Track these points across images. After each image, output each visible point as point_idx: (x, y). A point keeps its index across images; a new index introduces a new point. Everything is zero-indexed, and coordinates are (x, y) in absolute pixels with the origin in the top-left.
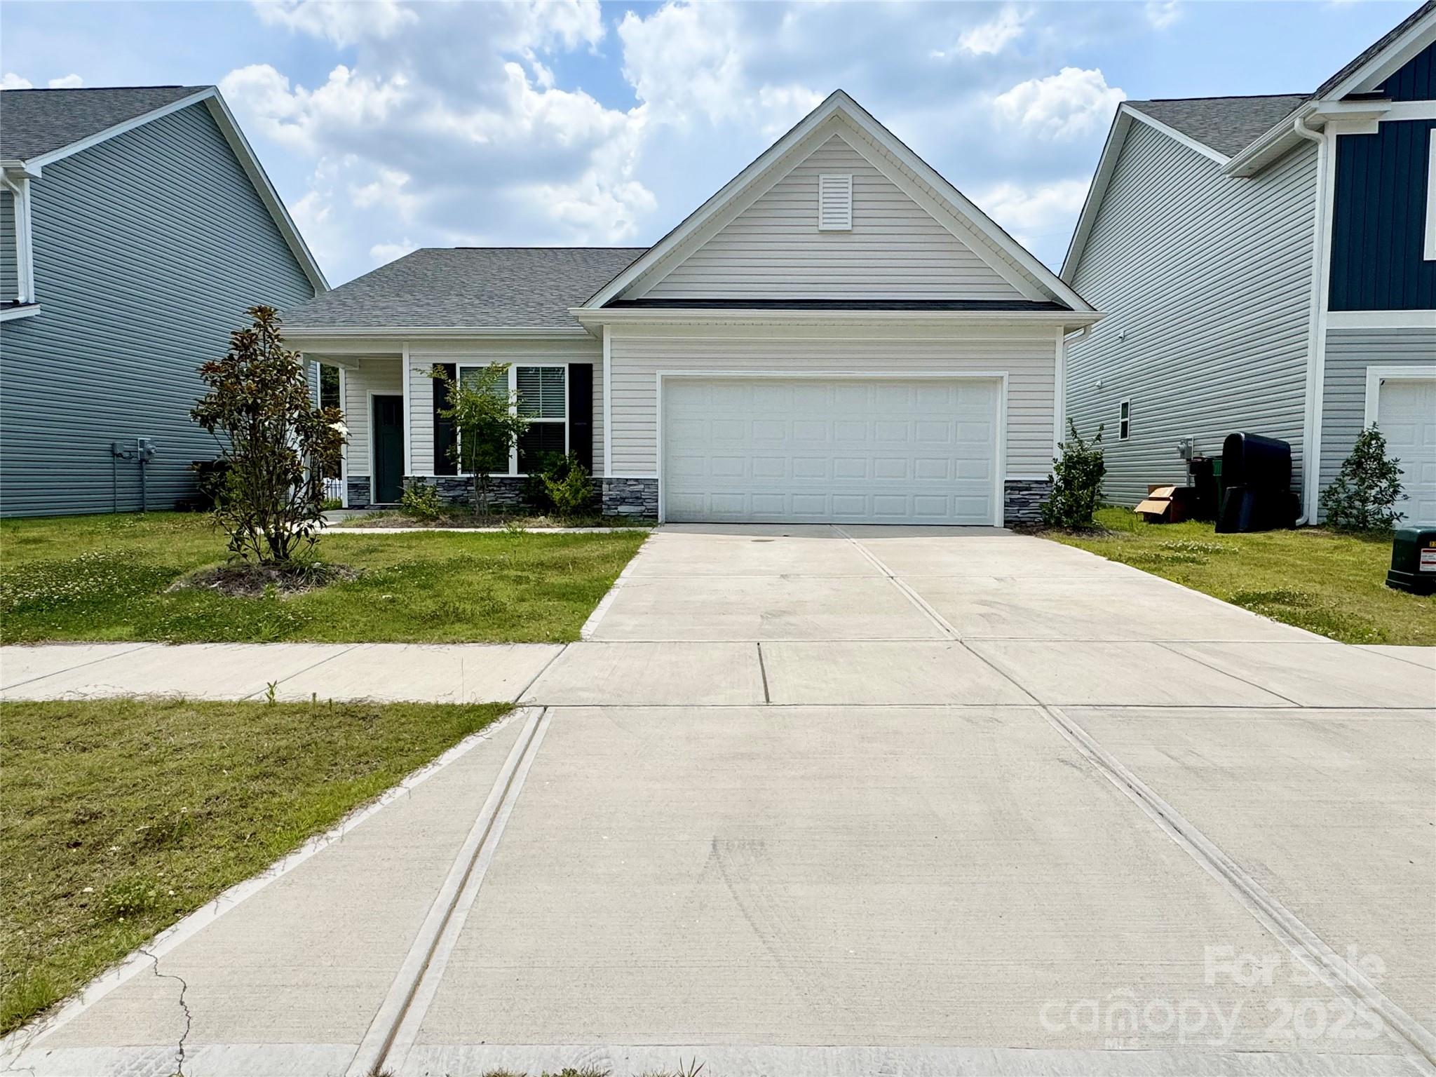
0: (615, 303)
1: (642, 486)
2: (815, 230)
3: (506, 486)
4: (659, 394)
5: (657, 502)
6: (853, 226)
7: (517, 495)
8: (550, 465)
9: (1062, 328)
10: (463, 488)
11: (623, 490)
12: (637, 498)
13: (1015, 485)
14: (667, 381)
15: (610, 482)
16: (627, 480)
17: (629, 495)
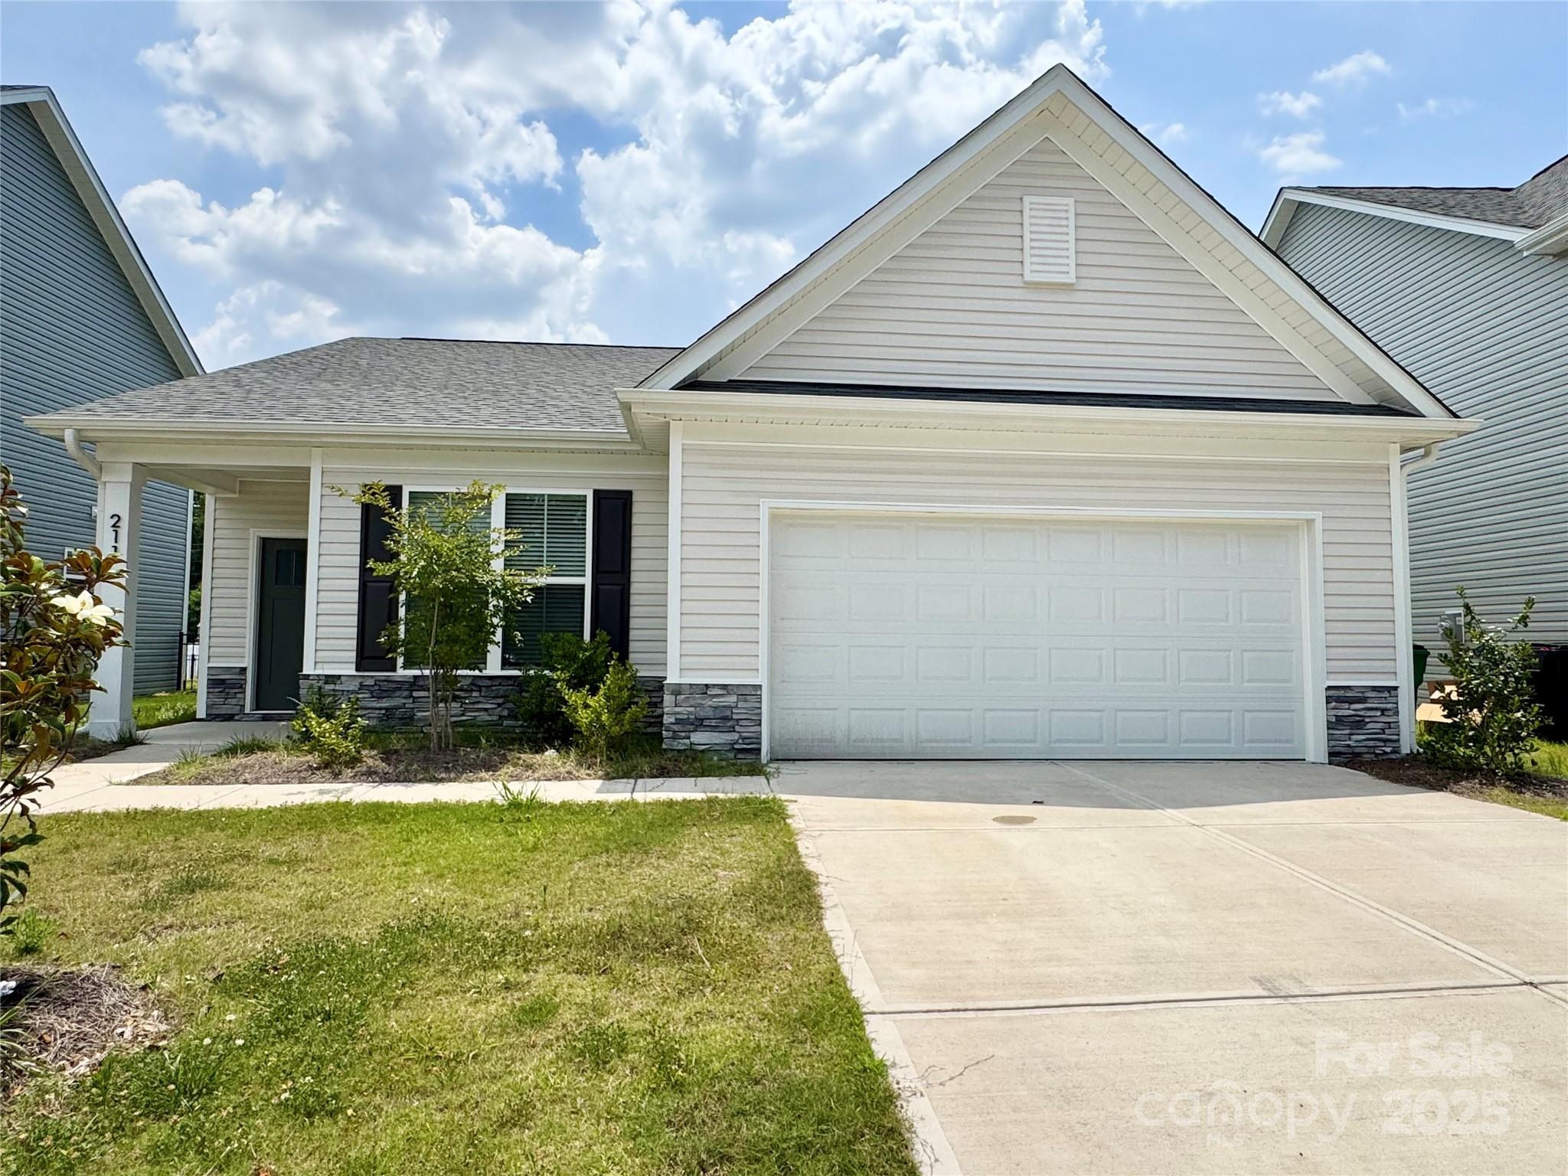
0: (692, 384)
1: (734, 698)
2: (1016, 281)
3: (480, 691)
4: (764, 540)
5: (760, 725)
6: (1077, 277)
7: (499, 705)
8: (564, 657)
9: (1398, 445)
10: (406, 693)
11: (700, 705)
12: (726, 719)
13: (1341, 693)
14: (775, 518)
15: (677, 690)
16: (707, 686)
17: (710, 714)
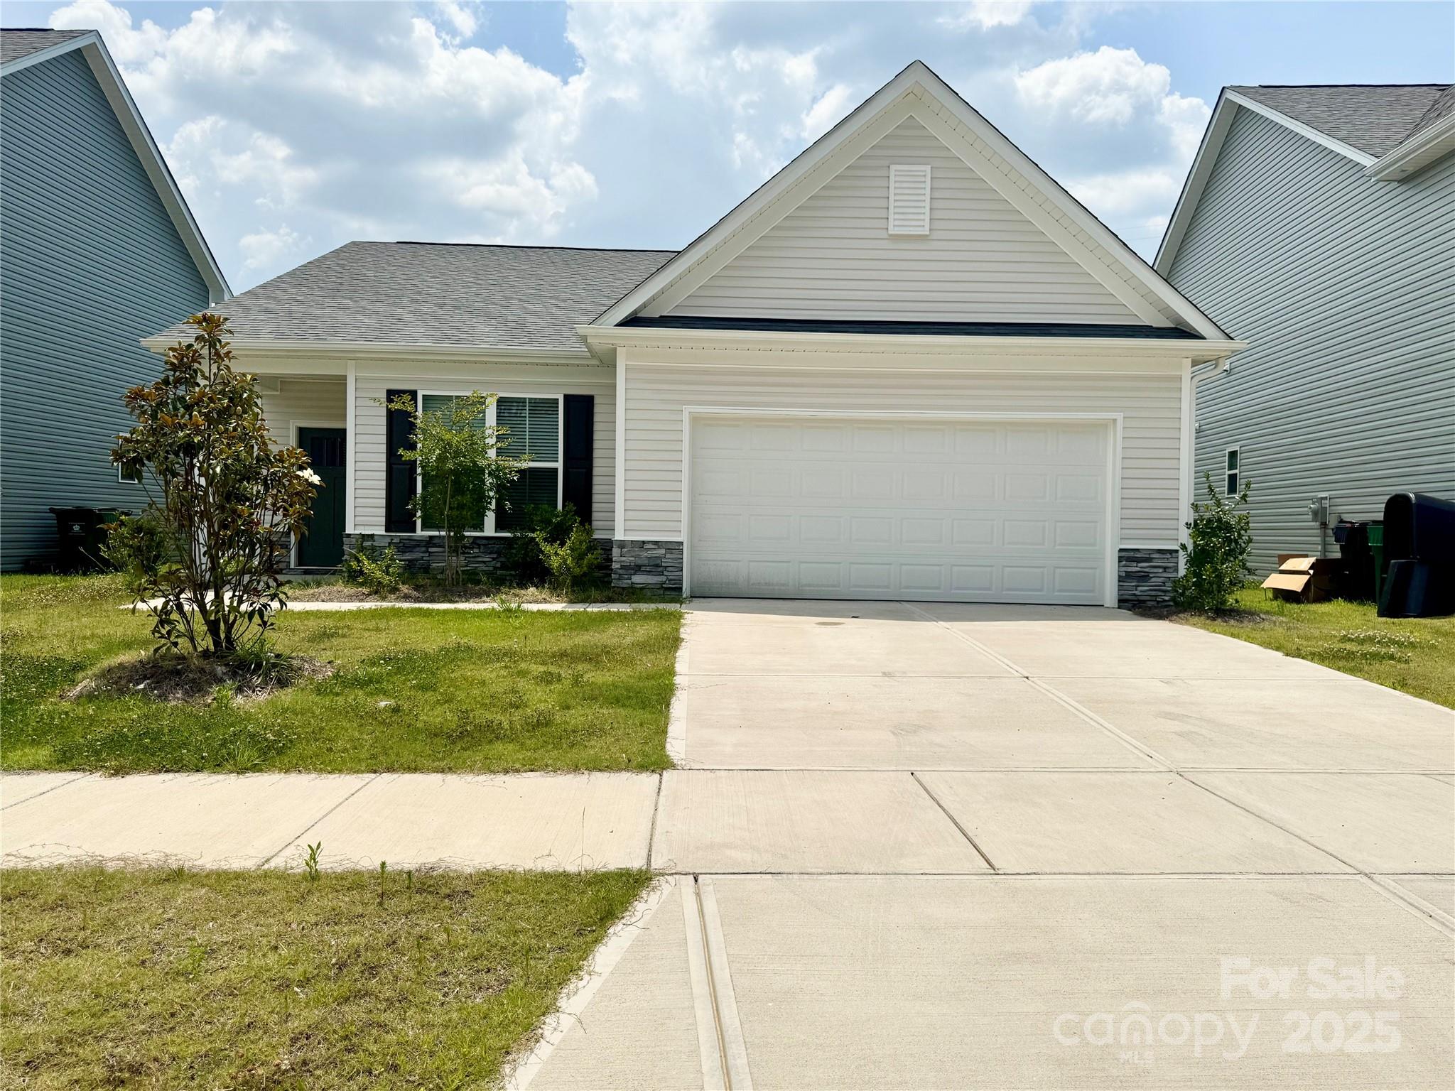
0: (633, 321)
1: (663, 551)
2: (883, 234)
3: (479, 548)
4: (686, 436)
5: (682, 570)
6: (930, 230)
7: (494, 559)
8: (542, 521)
9: (1190, 359)
10: (424, 549)
11: (639, 556)
12: (657, 566)
13: (1131, 554)
14: (695, 420)
15: (622, 544)
16: (644, 542)
17: (646, 562)
